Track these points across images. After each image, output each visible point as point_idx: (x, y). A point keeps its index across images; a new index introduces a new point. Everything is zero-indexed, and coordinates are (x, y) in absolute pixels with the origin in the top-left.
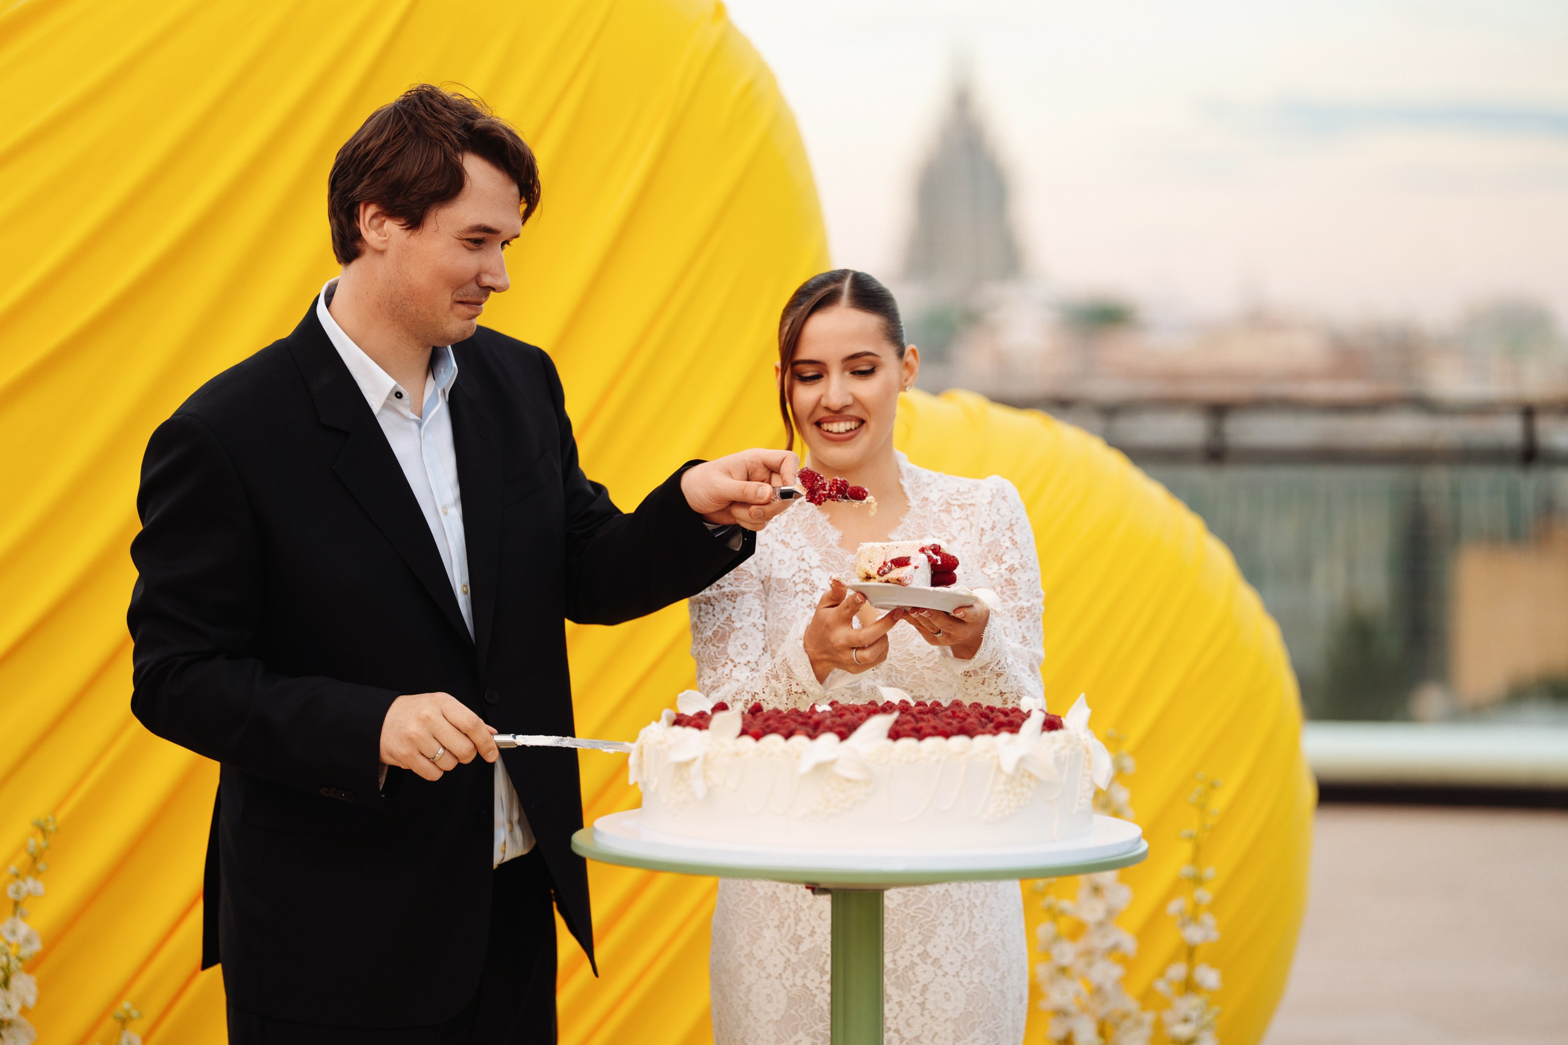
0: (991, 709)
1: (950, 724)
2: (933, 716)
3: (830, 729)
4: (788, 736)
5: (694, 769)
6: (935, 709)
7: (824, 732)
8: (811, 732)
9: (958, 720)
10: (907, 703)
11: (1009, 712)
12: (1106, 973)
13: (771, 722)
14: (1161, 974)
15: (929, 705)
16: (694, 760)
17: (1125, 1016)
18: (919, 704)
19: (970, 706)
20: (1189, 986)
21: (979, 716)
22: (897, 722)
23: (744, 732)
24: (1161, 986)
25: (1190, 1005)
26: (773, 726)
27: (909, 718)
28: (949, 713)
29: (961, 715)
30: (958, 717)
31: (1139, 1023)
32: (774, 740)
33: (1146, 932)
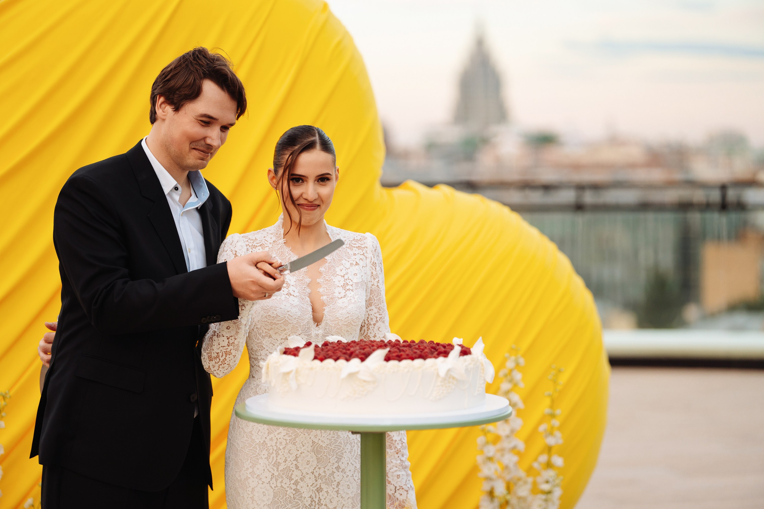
0: (438, 344)
1: (415, 353)
2: (409, 348)
3: (357, 356)
4: (336, 360)
5: (291, 375)
6: (409, 345)
7: (354, 357)
8: (347, 357)
9: (421, 350)
10: (399, 341)
11: (446, 346)
12: (510, 459)
13: (330, 352)
14: (536, 460)
15: (409, 342)
16: (291, 372)
17: (519, 479)
18: (405, 341)
19: (429, 342)
20: (549, 465)
21: (431, 349)
22: (389, 351)
23: (315, 358)
24: (536, 465)
25: (550, 474)
26: (330, 355)
27: (396, 350)
28: (417, 346)
29: (422, 347)
30: (420, 349)
31: (526, 483)
32: (329, 362)
33: (529, 440)
